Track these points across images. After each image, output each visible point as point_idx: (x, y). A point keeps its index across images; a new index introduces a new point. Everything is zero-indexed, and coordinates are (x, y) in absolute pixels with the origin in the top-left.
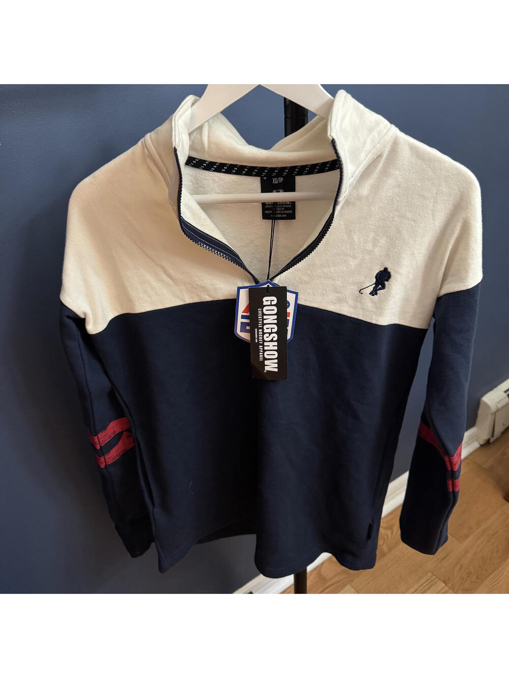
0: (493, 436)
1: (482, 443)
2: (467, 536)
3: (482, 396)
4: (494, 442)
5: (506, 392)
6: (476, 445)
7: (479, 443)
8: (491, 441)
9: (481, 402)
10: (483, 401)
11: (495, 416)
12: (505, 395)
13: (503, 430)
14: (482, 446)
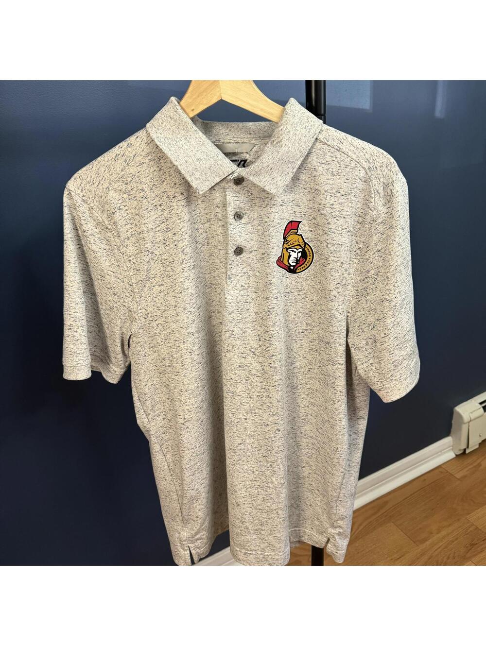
0: (468, 447)
1: (457, 454)
2: (424, 540)
3: (456, 406)
4: (470, 453)
5: (481, 403)
6: (451, 455)
7: (455, 453)
8: (467, 451)
9: (454, 411)
10: (456, 411)
11: (469, 426)
12: (480, 406)
13: (480, 442)
14: (457, 455)
